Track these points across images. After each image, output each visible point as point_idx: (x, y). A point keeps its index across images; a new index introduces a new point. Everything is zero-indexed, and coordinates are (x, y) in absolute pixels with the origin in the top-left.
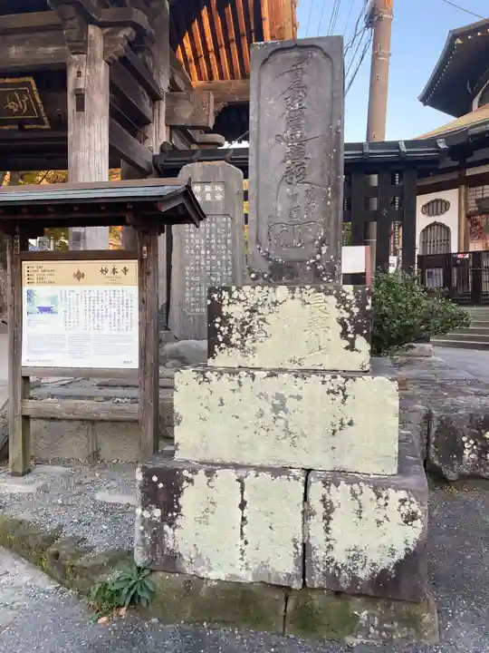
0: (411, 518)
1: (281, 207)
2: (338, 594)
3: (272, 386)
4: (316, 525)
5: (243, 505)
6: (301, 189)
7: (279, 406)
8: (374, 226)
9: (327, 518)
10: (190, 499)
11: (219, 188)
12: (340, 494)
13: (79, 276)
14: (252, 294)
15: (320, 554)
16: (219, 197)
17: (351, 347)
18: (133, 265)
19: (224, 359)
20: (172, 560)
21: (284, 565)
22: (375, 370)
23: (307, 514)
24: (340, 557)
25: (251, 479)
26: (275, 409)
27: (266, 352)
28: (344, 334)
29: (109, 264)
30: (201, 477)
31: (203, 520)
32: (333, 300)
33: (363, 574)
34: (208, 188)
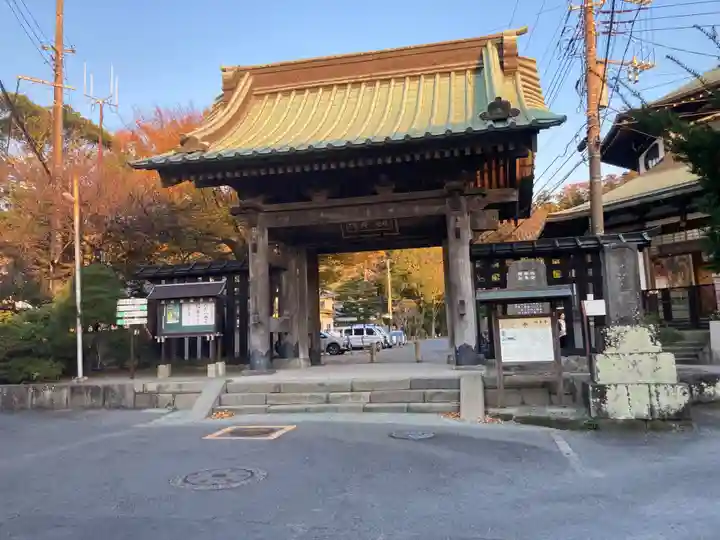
0: (684, 394)
1: (620, 299)
2: (664, 420)
3: (631, 358)
4: (654, 399)
5: (628, 395)
6: (628, 293)
7: (635, 364)
8: (591, 285)
9: (657, 396)
10: (609, 394)
11: (533, 273)
12: (661, 389)
13: (525, 324)
14: (617, 328)
15: (657, 408)
16: (533, 278)
17: (655, 344)
18: (549, 320)
19: (609, 351)
20: (606, 415)
21: (645, 413)
22: (665, 351)
23: (651, 395)
24: (663, 407)
25: (630, 386)
26: (634, 365)
27: (624, 348)
28: (652, 340)
29: (538, 320)
30: (613, 387)
31: (616, 399)
32: (647, 330)
33: (672, 413)
34: (526, 273)
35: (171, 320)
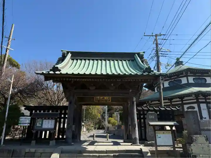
1: (194, 127)
7: (203, 148)
17: (207, 142)
18: (170, 132)
29: (167, 132)
34: (152, 116)
35: (38, 125)
